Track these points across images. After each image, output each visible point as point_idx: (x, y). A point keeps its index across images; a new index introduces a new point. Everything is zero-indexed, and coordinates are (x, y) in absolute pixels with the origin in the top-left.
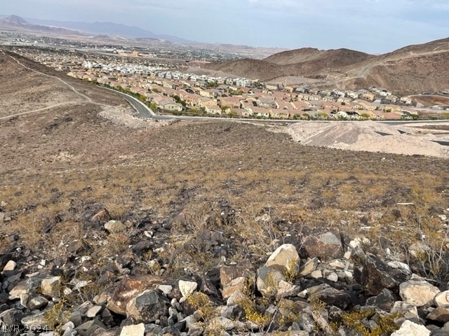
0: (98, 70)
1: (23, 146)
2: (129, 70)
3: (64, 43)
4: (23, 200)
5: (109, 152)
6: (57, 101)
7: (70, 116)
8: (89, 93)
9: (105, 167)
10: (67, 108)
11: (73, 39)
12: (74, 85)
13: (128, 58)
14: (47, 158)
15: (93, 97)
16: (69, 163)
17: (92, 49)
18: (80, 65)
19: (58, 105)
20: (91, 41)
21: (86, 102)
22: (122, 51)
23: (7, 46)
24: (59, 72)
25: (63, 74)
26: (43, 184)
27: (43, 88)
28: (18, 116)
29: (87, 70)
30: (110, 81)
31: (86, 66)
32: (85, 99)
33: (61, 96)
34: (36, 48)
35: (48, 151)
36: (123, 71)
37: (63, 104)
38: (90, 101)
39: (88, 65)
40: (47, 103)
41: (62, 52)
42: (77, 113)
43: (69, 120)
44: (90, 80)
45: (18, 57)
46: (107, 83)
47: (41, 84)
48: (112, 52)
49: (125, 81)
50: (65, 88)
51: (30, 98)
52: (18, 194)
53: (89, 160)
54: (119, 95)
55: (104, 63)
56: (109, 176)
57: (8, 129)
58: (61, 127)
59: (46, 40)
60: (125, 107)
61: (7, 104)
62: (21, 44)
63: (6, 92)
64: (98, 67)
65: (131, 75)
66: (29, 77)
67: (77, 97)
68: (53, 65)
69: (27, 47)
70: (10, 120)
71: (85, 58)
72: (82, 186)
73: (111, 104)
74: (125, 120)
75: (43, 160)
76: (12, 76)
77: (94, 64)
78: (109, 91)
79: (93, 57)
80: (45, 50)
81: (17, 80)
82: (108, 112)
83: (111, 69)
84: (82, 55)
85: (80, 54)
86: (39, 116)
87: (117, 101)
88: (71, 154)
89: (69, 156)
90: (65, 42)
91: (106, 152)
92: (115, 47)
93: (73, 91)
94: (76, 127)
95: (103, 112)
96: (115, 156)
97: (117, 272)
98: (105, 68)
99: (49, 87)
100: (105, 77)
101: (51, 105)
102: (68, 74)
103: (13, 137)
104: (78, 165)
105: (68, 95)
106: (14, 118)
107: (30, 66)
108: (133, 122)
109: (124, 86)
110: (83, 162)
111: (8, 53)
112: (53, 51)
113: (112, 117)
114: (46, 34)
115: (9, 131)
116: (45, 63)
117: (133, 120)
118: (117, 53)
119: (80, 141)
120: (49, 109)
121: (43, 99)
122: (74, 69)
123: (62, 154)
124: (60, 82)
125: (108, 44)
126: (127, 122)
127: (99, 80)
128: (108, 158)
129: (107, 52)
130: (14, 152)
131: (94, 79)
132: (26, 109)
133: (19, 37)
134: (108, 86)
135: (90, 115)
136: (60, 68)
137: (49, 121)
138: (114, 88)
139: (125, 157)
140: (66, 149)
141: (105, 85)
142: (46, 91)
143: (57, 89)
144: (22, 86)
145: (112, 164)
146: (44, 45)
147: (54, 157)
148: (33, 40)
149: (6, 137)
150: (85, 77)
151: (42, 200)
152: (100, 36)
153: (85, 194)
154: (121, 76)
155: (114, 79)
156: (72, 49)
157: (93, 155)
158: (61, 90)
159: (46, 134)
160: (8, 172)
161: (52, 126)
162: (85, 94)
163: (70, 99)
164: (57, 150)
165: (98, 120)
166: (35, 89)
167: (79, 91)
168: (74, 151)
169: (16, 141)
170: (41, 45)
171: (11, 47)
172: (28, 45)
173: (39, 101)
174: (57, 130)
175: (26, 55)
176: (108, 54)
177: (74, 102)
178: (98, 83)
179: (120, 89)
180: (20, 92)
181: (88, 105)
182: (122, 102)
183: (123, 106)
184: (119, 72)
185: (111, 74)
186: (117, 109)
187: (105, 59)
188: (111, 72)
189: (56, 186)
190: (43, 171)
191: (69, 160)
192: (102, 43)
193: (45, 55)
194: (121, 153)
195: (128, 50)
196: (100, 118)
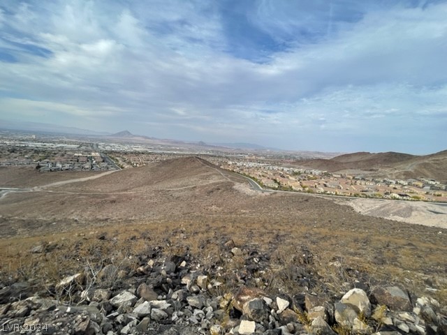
0: (235, 165)
1: (196, 201)
2: (250, 165)
3: (220, 153)
4: (192, 229)
6: (215, 180)
7: (219, 187)
8: (230, 176)
9: (234, 216)
10: (218, 184)
11: (224, 151)
13: (250, 159)
14: (206, 208)
15: (231, 178)
17: (233, 155)
18: (227, 163)
20: (233, 151)
22: (247, 156)
23: (196, 155)
25: (218, 167)
26: (202, 221)
27: (209, 173)
28: (196, 186)
29: (229, 165)
30: (240, 170)
32: (227, 179)
33: (216, 177)
34: (208, 155)
35: (207, 204)
36: (247, 166)
37: (217, 181)
38: (229, 180)
39: (230, 163)
40: (209, 181)
41: (219, 157)
42: (222, 186)
43: (219, 189)
44: (230, 170)
45: (200, 159)
47: (208, 171)
48: (242, 157)
49: (247, 171)
51: (203, 178)
52: (191, 225)
53: (226, 211)
54: (244, 178)
55: (238, 162)
56: (235, 221)
58: (215, 192)
59: (213, 151)
60: (247, 184)
61: (193, 180)
62: (202, 153)
63: (193, 175)
65: (251, 168)
66: (203, 168)
67: (223, 178)
68: (215, 163)
71: (229, 159)
72: (221, 225)
73: (239, 182)
75: (204, 209)
76: (196, 168)
77: (233, 162)
78: (239, 175)
79: (233, 159)
80: (212, 156)
81: (198, 170)
82: (237, 186)
83: (241, 165)
85: (227, 158)
86: (205, 186)
87: (243, 181)
88: (218, 207)
89: (216, 208)
91: (235, 207)
92: (244, 154)
93: (222, 175)
94: (221, 193)
96: (239, 210)
97: (237, 281)
98: (238, 164)
99: (211, 173)
100: (238, 169)
101: (211, 182)
102: (221, 167)
104: (220, 213)
105: (219, 177)
106: (194, 187)
107: (205, 163)
108: (250, 192)
109: (247, 173)
110: (222, 212)
112: (215, 156)
113: (239, 189)
114: (212, 149)
115: (191, 193)
116: (211, 162)
118: (245, 157)
119: (223, 200)
120: (210, 184)
121: (208, 179)
122: (224, 164)
123: (213, 206)
124: (217, 171)
125: (241, 152)
126: (247, 192)
127: (235, 170)
128: (234, 211)
129: (240, 156)
130: (192, 203)
131: (232, 169)
132: (201, 183)
133: (202, 150)
135: (229, 187)
136: (217, 164)
137: (210, 189)
138: (241, 174)
139: (244, 211)
140: (215, 204)
141: (237, 173)
142: (210, 175)
143: (214, 174)
144: (200, 172)
145: (237, 215)
147: (209, 207)
148: (207, 152)
149: (190, 196)
150: (228, 168)
151: (202, 230)
152: (237, 149)
153: (222, 229)
154: (245, 168)
155: (242, 170)
156: (224, 155)
157: (228, 209)
158: (217, 174)
159: (207, 196)
160: (189, 213)
161: (210, 192)
162: (227, 177)
163: (220, 179)
164: (211, 204)
165: (232, 190)
166: (205, 174)
167: (225, 175)
169: (194, 198)
170: (210, 154)
171: (198, 155)
172: (205, 154)
173: (206, 180)
174: (213, 194)
175: (204, 158)
177: (221, 181)
178: (234, 172)
179: (245, 174)
180: (199, 175)
181: (228, 182)
182: (245, 181)
183: (245, 184)
184: (245, 166)
185: (241, 167)
186: (242, 185)
189: (209, 223)
190: (203, 214)
191: (216, 210)
192: (238, 152)
193: (211, 158)
194: (242, 208)
195: (250, 156)
196: (234, 189)
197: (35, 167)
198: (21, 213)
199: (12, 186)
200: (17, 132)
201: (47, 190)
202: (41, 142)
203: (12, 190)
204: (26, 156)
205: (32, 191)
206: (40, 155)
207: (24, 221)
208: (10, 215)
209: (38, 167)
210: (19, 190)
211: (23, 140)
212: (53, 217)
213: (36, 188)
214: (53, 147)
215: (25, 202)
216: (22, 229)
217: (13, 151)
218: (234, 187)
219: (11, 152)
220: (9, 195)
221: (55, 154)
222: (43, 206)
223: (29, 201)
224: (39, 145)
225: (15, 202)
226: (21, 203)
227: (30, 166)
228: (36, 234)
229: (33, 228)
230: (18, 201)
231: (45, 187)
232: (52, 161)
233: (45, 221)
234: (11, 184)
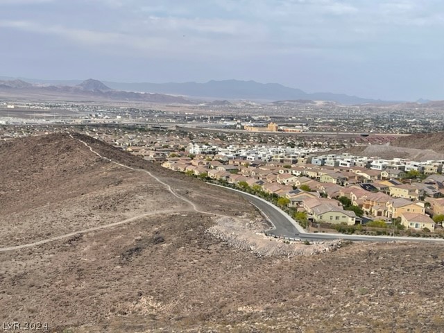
0: (210, 157)
1: (84, 285)
2: (260, 155)
3: (160, 116)
5: (221, 300)
6: (144, 210)
7: (162, 234)
8: (195, 194)
9: (214, 327)
10: (157, 222)
11: (175, 110)
12: (170, 183)
13: (260, 136)
14: (119, 306)
15: (200, 202)
16: (153, 317)
17: (203, 124)
18: (183, 149)
19: (145, 215)
20: (203, 111)
21: (189, 210)
22: (250, 123)
23: (77, 126)
24: (150, 162)
25: (155, 166)
27: (122, 189)
28: (81, 235)
29: (192, 157)
30: (229, 173)
31: (191, 151)
32: (186, 205)
33: (150, 200)
34: (118, 126)
35: (120, 295)
36: (252, 157)
37: (151, 214)
38: (195, 208)
39: (195, 149)
40: (127, 214)
41: (156, 130)
42: (172, 230)
43: (159, 240)
44: (196, 173)
45: (91, 140)
46: (224, 178)
47: (120, 182)
48: (234, 127)
49: (253, 173)
50: (157, 187)
51: (104, 205)
53: (186, 313)
54: (242, 197)
55: (221, 146)
57: (65, 256)
58: (146, 252)
59: (135, 113)
60: (252, 218)
61: (68, 215)
62: (98, 121)
63: (70, 196)
64: (210, 153)
65: (263, 164)
66: (105, 171)
67: (174, 203)
68: (142, 151)
69: (105, 126)
70: (70, 241)
71: (191, 138)
73: (228, 212)
74: (251, 241)
75: (113, 310)
76: (80, 171)
77: (205, 147)
78: (226, 190)
79: (203, 136)
80: (131, 129)
81: (86, 177)
82: (223, 227)
83: (231, 155)
84: (186, 133)
85: (183, 133)
86: (113, 233)
87: (239, 207)
88: (159, 300)
89: (154, 305)
90: (162, 115)
91: (217, 299)
92: (239, 118)
93: (169, 192)
94: (169, 253)
95: (216, 227)
96: (231, 307)
98: (222, 153)
99: (132, 187)
100: (222, 168)
101: (132, 216)
102: (164, 165)
103: (71, 270)
104: (167, 321)
105: (161, 199)
106: (76, 238)
107: (108, 154)
108: (263, 245)
109: (251, 183)
110: (176, 316)
111: (77, 136)
112: (143, 130)
113: (228, 235)
114: (134, 104)
115: (65, 259)
116: (130, 149)
117: (264, 241)
118: (243, 128)
119: (175, 277)
120: (129, 224)
121: (121, 207)
122: (173, 156)
123: (144, 300)
124: (151, 178)
125: (228, 114)
126: (254, 244)
127: (211, 174)
129: (226, 127)
130: (70, 294)
131: (204, 170)
132: (97, 223)
133: (95, 111)
134: (225, 183)
135: (193, 233)
136: (152, 155)
137: (129, 243)
138: (234, 186)
139: (249, 310)
140: (150, 293)
141: (221, 181)
142: (127, 194)
144: (92, 185)
145: (225, 323)
146: (129, 121)
147: (130, 305)
148: (114, 114)
149: (61, 269)
150: (189, 168)
152: (217, 103)
154: (247, 165)
155: (235, 171)
156: (172, 124)
157: (194, 305)
158: (150, 191)
159: (122, 264)
161: (131, 252)
162: (188, 198)
163: (162, 206)
164: (135, 293)
166: (111, 191)
167: (179, 193)
168: (162, 296)
169: (74, 276)
170: (126, 122)
171: (82, 127)
172: (107, 122)
173: (115, 210)
174: (140, 258)
175: (103, 137)
176: (226, 130)
177: (168, 211)
178: (209, 179)
179: (245, 187)
180: (88, 195)
181: (191, 215)
182: (247, 209)
183: (248, 217)
184: (245, 158)
185: (231, 162)
186: (238, 222)
187: (222, 138)
188: (230, 158)
191: (154, 312)
192: (218, 113)
193: (130, 136)
194: (242, 301)
195: (261, 123)
196: (211, 239)
218: (213, 230)
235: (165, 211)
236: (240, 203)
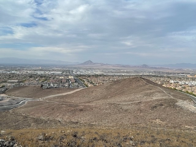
0: (177, 84)
1: (142, 114)
2: (193, 84)
3: (162, 73)
4: (139, 138)
5: (180, 123)
6: (157, 97)
7: (162, 103)
8: (172, 94)
9: (178, 130)
10: (161, 100)
11: (166, 71)
12: (165, 90)
13: (192, 78)
14: (151, 121)
15: (173, 96)
16: (160, 125)
17: (175, 75)
18: (169, 82)
19: (158, 98)
20: (174, 71)
21: (170, 98)
22: (189, 75)
23: (140, 75)
24: (159, 84)
25: (161, 86)
26: (148, 132)
27: (152, 91)
28: (141, 102)
29: (171, 84)
30: (182, 88)
31: (171, 82)
32: (170, 96)
33: (159, 94)
34: (151, 75)
35: (151, 118)
36: (190, 84)
37: (160, 98)
38: (172, 97)
40: (153, 97)
41: (161, 77)
42: (165, 103)
43: (162, 105)
44: (172, 88)
45: (144, 79)
46: (181, 90)
47: (151, 89)
48: (184, 76)
49: (190, 89)
50: (161, 91)
51: (147, 95)
52: (138, 134)
53: (169, 125)
54: (186, 95)
55: (180, 81)
56: (179, 136)
57: (137, 106)
58: (158, 108)
59: (155, 72)
60: (190, 101)
61: (138, 96)
62: (146, 74)
63: (138, 92)
64: (177, 83)
65: (194, 86)
66: (147, 86)
67: (166, 96)
68: (157, 82)
69: (147, 75)
70: (138, 103)
71: (171, 78)
72: (165, 138)
73: (181, 99)
74: (190, 108)
75: (149, 121)
76: (141, 86)
77: (175, 81)
78: (181, 93)
79: (175, 78)
80: (154, 76)
81: (143, 87)
82: (180, 103)
83: (183, 83)
84: (169, 77)
85: (168, 77)
86: (149, 102)
87: (186, 98)
88: (161, 121)
89: (160, 122)
90: (163, 73)
91: (178, 123)
92: (186, 73)
93: (164, 93)
94: (164, 109)
95: (178, 103)
96: (183, 125)
98: (180, 83)
99: (154, 91)
100: (180, 87)
101: (154, 98)
102: (163, 86)
103: (138, 110)
104: (164, 126)
105: (162, 94)
106: (140, 102)
107: (148, 83)
108: (194, 109)
109: (189, 91)
110: (166, 125)
111: (141, 78)
112: (157, 76)
113: (182, 106)
114: (155, 70)
115: (137, 107)
116: (154, 81)
117: (194, 108)
118: (187, 76)
119: (166, 115)
120: (153, 100)
121: (151, 95)
122: (166, 83)
123: (157, 120)
124: (159, 89)
125: (182, 72)
126: (190, 109)
127: (177, 88)
128: (180, 126)
129: (181, 76)
130: (138, 116)
131: (175, 87)
132: (145, 99)
133: (145, 72)
134: (181, 91)
135: (172, 104)
136: (160, 83)
137: (153, 105)
138: (184, 92)
139: (189, 127)
140: (159, 118)
141: (180, 90)
142: (153, 92)
143: (158, 92)
144: (144, 90)
145: (181, 130)
146: (154, 74)
147: (154, 121)
148: (150, 72)
149: (136, 109)
150: (170, 87)
151: (148, 140)
152: (178, 69)
153: (167, 142)
154: (188, 86)
155: (185, 88)
156: (165, 75)
157: (171, 123)
158: (159, 92)
159: (151, 110)
160: (136, 124)
161: (154, 107)
162: (170, 94)
163: (163, 96)
164: (155, 118)
165: (175, 106)
166: (149, 91)
167: (167, 93)
168: (163, 120)
169: (140, 111)
170: (153, 74)
171: (142, 76)
172: (148, 74)
173: (150, 96)
174: (156, 109)
175: (147, 78)
176: (182, 77)
177: (164, 98)
178: (176, 90)
179: (188, 92)
180: (143, 92)
181: (171, 99)
182: (188, 99)
183: (188, 101)
184: (187, 84)
185: (183, 85)
186: (185, 102)
187: (180, 79)
188: (183, 84)
189: (154, 134)
190: (148, 126)
191: (160, 123)
192: (179, 72)
193: (154, 78)
194: (187, 124)
195: (192, 75)
196: (177, 106)
197: (40, 86)
198: (33, 114)
199: (30, 97)
200: (33, 66)
201: (46, 100)
202: (44, 71)
203: (30, 100)
204: (37, 80)
205: (38, 100)
206: (43, 79)
207: (34, 118)
208: (28, 114)
209: (42, 86)
210: (33, 100)
211: (36, 70)
212: (48, 117)
213: (40, 98)
214: (49, 73)
215: (35, 107)
216: (33, 124)
217: (31, 77)
218: (177, 104)
219: (30, 77)
220: (29, 103)
221: (50, 78)
222: (43, 110)
223: (37, 106)
224: (42, 72)
225: (31, 107)
226: (33, 108)
227: (38, 85)
228: (40, 127)
229: (39, 124)
230: (32, 106)
231: (44, 98)
232: (49, 82)
233: (44, 120)
234: (29, 96)
235: (163, 98)
236: (186, 97)
